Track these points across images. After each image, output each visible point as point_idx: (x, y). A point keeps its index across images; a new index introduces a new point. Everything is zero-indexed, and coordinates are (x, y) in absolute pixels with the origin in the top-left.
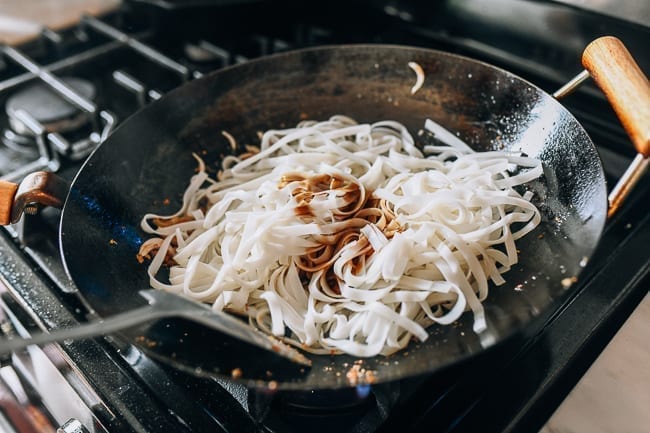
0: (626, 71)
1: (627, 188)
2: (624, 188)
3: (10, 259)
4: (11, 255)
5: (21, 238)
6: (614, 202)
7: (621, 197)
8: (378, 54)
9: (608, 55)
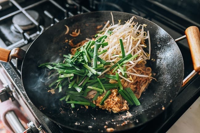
0: (196, 41)
1: (189, 79)
2: (188, 79)
3: (13, 73)
4: (14, 72)
5: (16, 67)
6: (184, 83)
7: (187, 82)
8: (124, 15)
9: (192, 33)
